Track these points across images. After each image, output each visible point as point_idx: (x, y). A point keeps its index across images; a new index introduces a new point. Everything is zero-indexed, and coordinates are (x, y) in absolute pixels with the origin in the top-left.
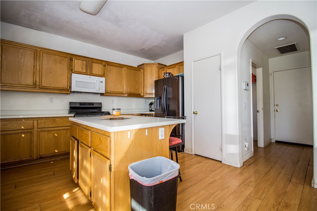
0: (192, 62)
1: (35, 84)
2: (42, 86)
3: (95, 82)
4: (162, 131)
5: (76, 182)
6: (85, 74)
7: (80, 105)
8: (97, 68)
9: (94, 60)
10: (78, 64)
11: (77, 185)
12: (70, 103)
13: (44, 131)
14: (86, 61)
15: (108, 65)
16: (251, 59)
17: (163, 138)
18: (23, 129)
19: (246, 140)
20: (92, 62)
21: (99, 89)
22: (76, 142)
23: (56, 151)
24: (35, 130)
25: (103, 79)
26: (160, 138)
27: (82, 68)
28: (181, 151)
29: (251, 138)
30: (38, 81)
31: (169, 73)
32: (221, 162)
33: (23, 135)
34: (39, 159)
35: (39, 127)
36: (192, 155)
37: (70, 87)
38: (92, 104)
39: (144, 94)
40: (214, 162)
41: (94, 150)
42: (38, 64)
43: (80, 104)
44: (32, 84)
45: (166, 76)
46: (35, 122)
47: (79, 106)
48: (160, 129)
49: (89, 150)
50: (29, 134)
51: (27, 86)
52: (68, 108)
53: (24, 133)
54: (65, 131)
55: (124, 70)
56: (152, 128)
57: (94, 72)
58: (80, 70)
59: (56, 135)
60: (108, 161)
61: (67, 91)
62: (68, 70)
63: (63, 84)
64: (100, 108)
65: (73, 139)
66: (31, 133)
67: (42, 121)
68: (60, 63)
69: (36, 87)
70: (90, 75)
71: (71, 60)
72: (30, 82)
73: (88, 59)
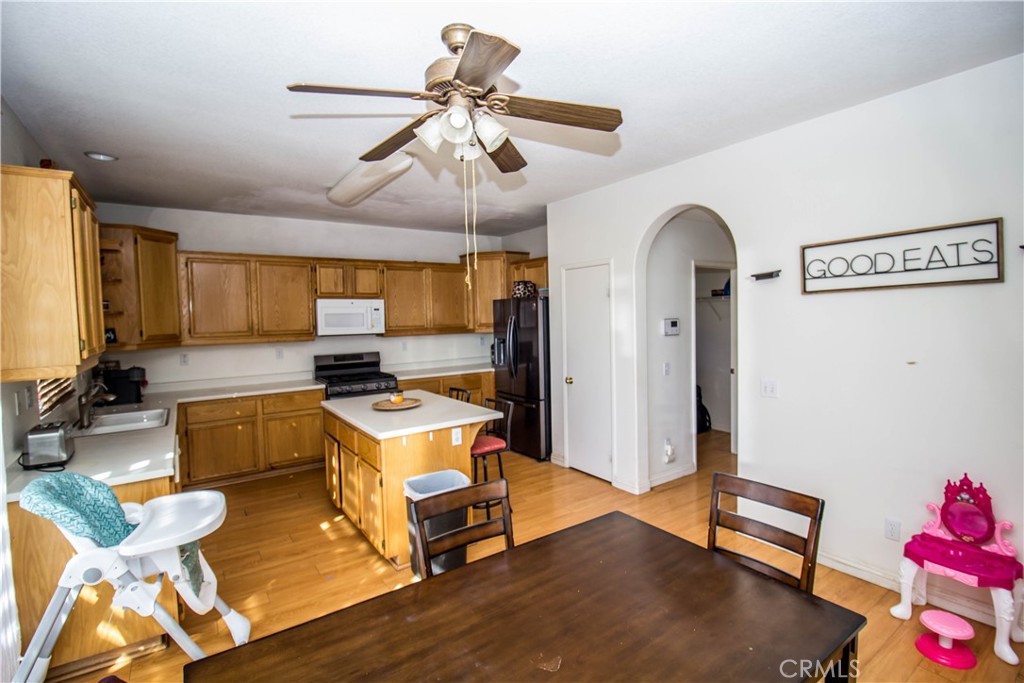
0: (563, 271)
1: (251, 329)
2: (263, 331)
3: (363, 311)
4: (457, 433)
5: (339, 506)
6: (343, 295)
7: (336, 360)
8: (366, 280)
9: (360, 263)
10: (327, 277)
11: (341, 511)
12: (317, 358)
13: (275, 419)
15: (388, 269)
16: (693, 263)
17: (460, 442)
18: (239, 417)
19: (669, 440)
20: (356, 269)
21: (373, 326)
22: (336, 444)
23: (296, 455)
24: (260, 417)
25: (380, 303)
26: (454, 443)
27: (336, 285)
28: (544, 460)
29: (691, 436)
30: (256, 321)
31: (525, 283)
32: (610, 483)
33: (240, 427)
34: (269, 470)
35: (266, 411)
36: (563, 468)
37: (315, 327)
38: (359, 356)
39: (474, 325)
40: (598, 482)
41: (363, 460)
42: (253, 289)
43: (337, 358)
44: (246, 329)
45: (519, 289)
46: (259, 403)
47: (333, 362)
48: (454, 431)
49: (356, 458)
50: (249, 426)
51: (237, 333)
52: (311, 367)
53: (242, 424)
54: (310, 418)
55: (427, 276)
56: (440, 430)
57: (360, 290)
58: (333, 290)
59: (294, 424)
60: (378, 475)
61: (310, 334)
62: (308, 293)
63: (302, 324)
64: (377, 364)
65: (332, 440)
66: (254, 423)
67: (271, 401)
68: (293, 280)
69: (252, 334)
70: (352, 297)
71: (314, 270)
72: (242, 325)
73: (346, 263)
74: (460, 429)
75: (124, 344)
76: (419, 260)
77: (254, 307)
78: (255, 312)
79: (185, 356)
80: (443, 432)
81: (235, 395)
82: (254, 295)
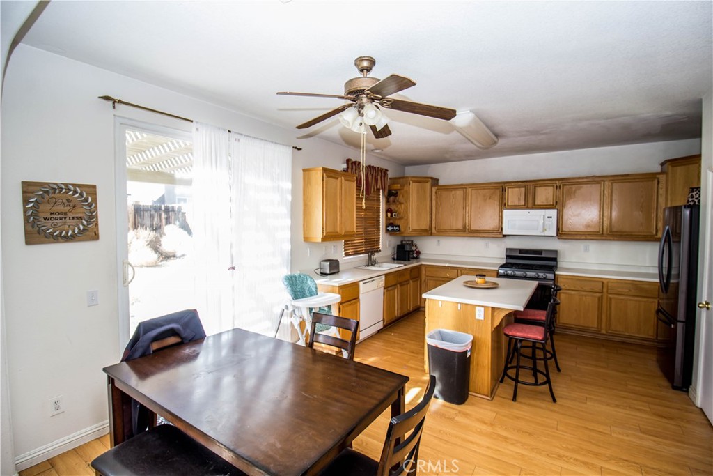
1: (465, 228)
2: (471, 230)
3: (538, 218)
4: (480, 312)
6: (525, 207)
7: (520, 253)
8: (544, 195)
9: (539, 183)
10: (514, 195)
12: (507, 250)
14: (525, 187)
15: (565, 185)
17: (482, 318)
18: (448, 278)
20: (536, 186)
21: (545, 230)
25: (553, 213)
26: (478, 317)
27: (519, 199)
30: (467, 224)
36: (693, 405)
37: (501, 229)
38: (540, 252)
43: (521, 251)
44: (461, 228)
47: (518, 254)
48: (478, 308)
51: (458, 230)
55: (604, 186)
56: (466, 304)
57: (538, 202)
58: (516, 203)
61: (498, 233)
62: (499, 205)
64: (555, 259)
67: (465, 272)
68: (490, 198)
69: (465, 231)
70: (532, 208)
71: (503, 190)
72: (460, 226)
73: (528, 183)
74: (483, 309)
75: (403, 233)
76: (597, 174)
77: (467, 215)
78: (467, 218)
79: (439, 241)
80: (469, 307)
81: (447, 265)
82: (467, 208)
